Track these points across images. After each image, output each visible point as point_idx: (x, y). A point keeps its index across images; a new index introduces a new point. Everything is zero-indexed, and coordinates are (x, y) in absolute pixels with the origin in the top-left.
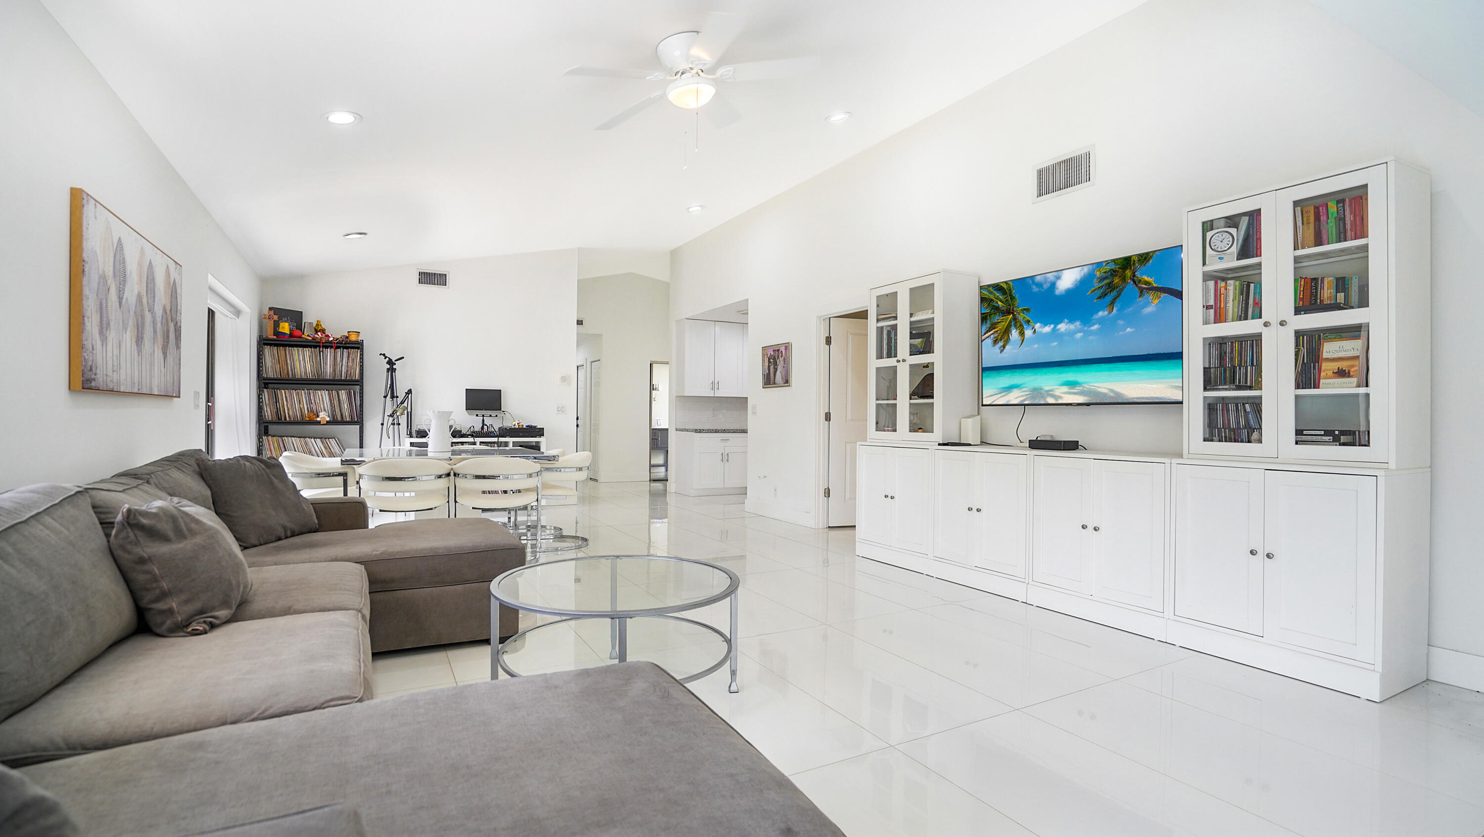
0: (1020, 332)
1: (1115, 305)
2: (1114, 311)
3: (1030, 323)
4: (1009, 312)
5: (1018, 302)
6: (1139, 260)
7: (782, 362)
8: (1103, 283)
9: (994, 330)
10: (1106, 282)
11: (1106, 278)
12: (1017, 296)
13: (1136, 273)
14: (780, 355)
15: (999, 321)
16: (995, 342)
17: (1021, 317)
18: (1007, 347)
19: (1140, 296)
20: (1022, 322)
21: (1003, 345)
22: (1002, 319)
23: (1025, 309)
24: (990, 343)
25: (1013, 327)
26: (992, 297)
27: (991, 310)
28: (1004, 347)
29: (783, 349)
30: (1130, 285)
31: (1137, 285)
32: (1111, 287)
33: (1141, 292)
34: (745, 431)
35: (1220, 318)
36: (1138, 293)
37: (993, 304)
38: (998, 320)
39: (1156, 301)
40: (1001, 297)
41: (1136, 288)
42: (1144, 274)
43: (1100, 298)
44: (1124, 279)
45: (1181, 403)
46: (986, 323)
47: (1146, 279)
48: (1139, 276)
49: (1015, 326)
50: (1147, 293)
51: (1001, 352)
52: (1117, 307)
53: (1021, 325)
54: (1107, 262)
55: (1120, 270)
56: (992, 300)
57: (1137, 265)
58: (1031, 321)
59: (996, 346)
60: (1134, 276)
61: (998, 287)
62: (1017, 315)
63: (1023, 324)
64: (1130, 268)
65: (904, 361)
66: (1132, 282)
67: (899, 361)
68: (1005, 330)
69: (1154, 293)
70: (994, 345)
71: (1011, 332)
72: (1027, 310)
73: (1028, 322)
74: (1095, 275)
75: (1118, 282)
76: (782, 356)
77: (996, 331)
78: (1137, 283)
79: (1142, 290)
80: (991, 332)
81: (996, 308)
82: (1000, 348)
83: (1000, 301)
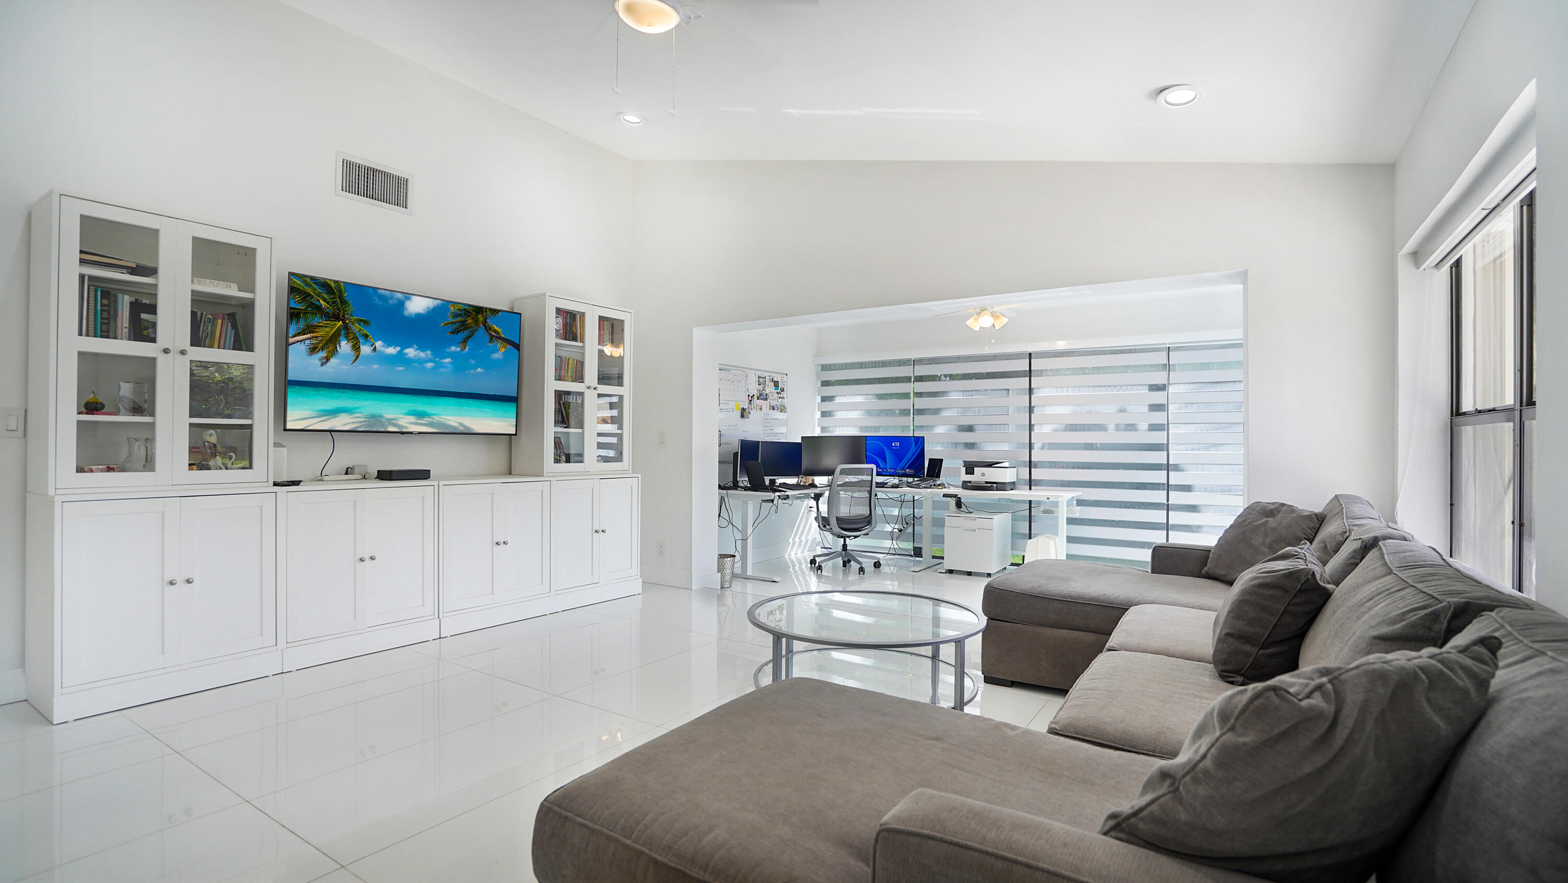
0: (353, 346)
1: (468, 343)
2: (467, 349)
3: (368, 338)
4: (337, 318)
5: (351, 309)
6: (490, 310)
8: (456, 320)
9: (312, 335)
10: (459, 319)
11: (460, 316)
12: (350, 302)
13: (487, 320)
15: (321, 324)
16: (313, 350)
17: (356, 328)
18: (332, 360)
19: (490, 342)
20: (357, 334)
21: (326, 357)
22: (327, 324)
23: (362, 320)
24: (304, 349)
25: (342, 338)
26: (309, 290)
27: (308, 306)
28: (328, 359)
30: (481, 331)
31: (487, 331)
32: (463, 326)
33: (491, 338)
35: (562, 377)
36: (488, 339)
37: (312, 300)
38: (319, 323)
39: (503, 350)
40: (325, 296)
41: (487, 334)
42: (494, 324)
43: (452, 332)
44: (476, 322)
46: (298, 322)
47: (496, 329)
48: (489, 323)
49: (347, 337)
50: (496, 341)
51: (322, 365)
52: (469, 346)
53: (356, 338)
54: (462, 303)
55: (474, 313)
56: (309, 295)
57: (488, 313)
58: (370, 336)
59: (313, 356)
60: (486, 322)
61: (321, 282)
62: (350, 324)
63: (359, 337)
64: (483, 314)
65: (182, 352)
66: (483, 327)
68: (331, 339)
69: (502, 343)
70: (311, 355)
71: (339, 343)
72: (366, 323)
73: (366, 336)
74: (450, 309)
75: (470, 323)
77: (316, 337)
78: (488, 328)
79: (492, 337)
80: (308, 336)
81: (319, 308)
82: (320, 360)
83: (325, 300)
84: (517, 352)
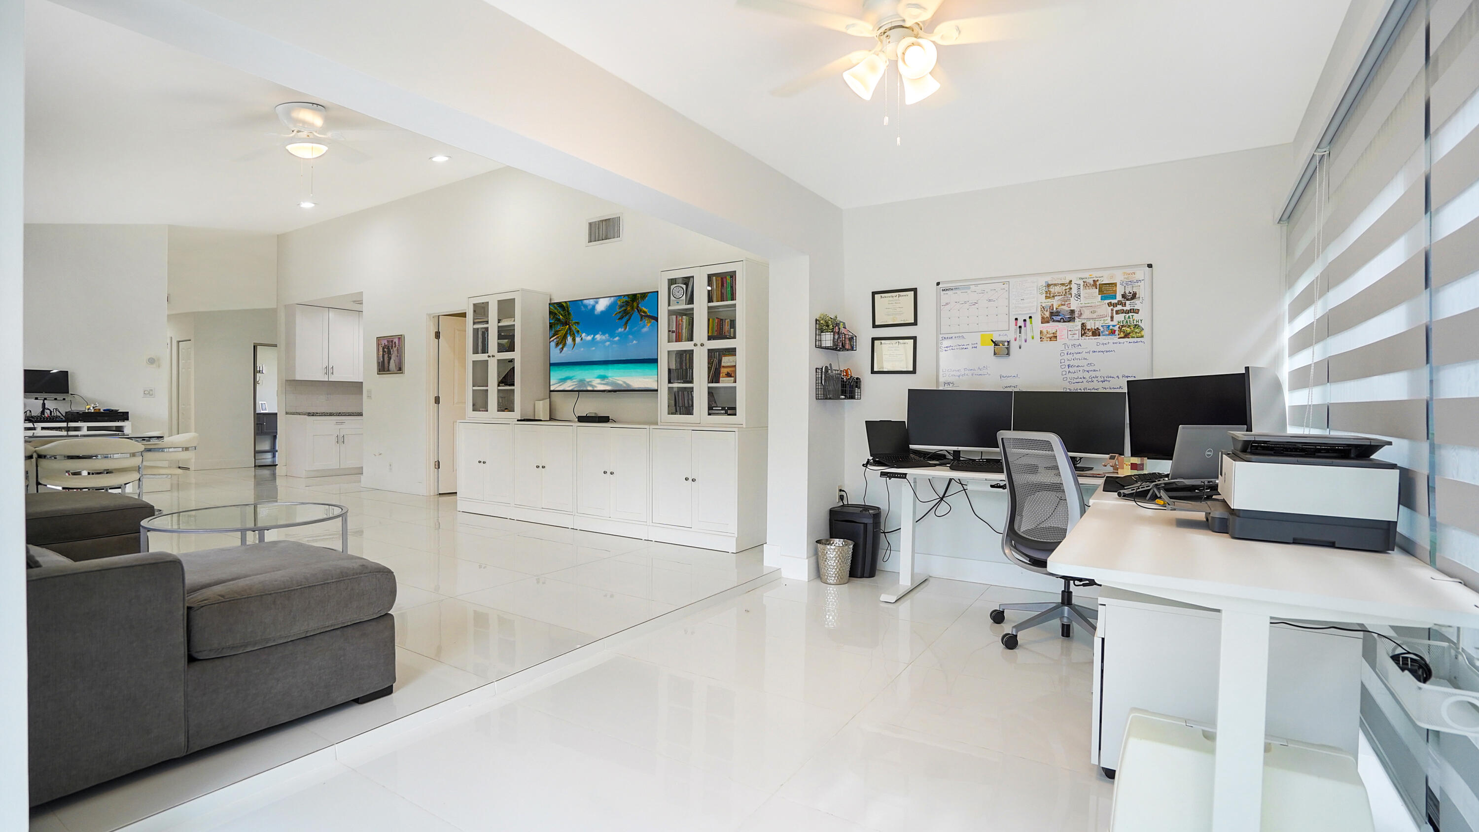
0: (573, 339)
2: (627, 329)
3: (579, 333)
4: (566, 324)
5: (572, 316)
6: (641, 297)
7: (396, 352)
8: (621, 310)
10: (623, 308)
11: (623, 306)
13: (639, 305)
14: (394, 345)
16: (557, 345)
17: (574, 327)
18: (564, 349)
19: (641, 320)
20: (574, 331)
22: (562, 328)
23: (576, 323)
24: (554, 345)
25: (568, 335)
26: (556, 311)
27: (555, 321)
28: (562, 348)
29: (396, 340)
30: (636, 312)
31: (639, 313)
32: (626, 312)
33: (641, 318)
34: (361, 414)
35: (678, 339)
37: (557, 316)
38: (559, 328)
39: (649, 325)
40: (562, 312)
43: (620, 319)
44: (632, 308)
45: (657, 390)
46: (552, 330)
47: (644, 309)
48: (640, 307)
49: (570, 334)
50: (645, 318)
51: (560, 352)
52: (628, 326)
53: (574, 334)
54: (625, 296)
55: (631, 302)
56: (556, 314)
57: (640, 299)
58: (580, 331)
60: (638, 307)
61: (560, 305)
62: (571, 326)
64: (636, 301)
65: (493, 356)
66: (637, 310)
67: (490, 357)
68: (563, 337)
69: (648, 319)
70: (556, 347)
71: (567, 338)
72: (578, 323)
73: (578, 331)
74: (618, 303)
75: (629, 310)
76: (395, 346)
77: (558, 337)
78: (639, 311)
79: (642, 316)
80: (555, 337)
81: (559, 320)
82: (560, 349)
83: (562, 315)
84: (657, 323)
